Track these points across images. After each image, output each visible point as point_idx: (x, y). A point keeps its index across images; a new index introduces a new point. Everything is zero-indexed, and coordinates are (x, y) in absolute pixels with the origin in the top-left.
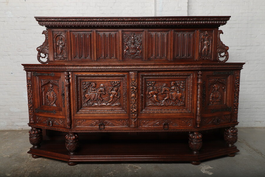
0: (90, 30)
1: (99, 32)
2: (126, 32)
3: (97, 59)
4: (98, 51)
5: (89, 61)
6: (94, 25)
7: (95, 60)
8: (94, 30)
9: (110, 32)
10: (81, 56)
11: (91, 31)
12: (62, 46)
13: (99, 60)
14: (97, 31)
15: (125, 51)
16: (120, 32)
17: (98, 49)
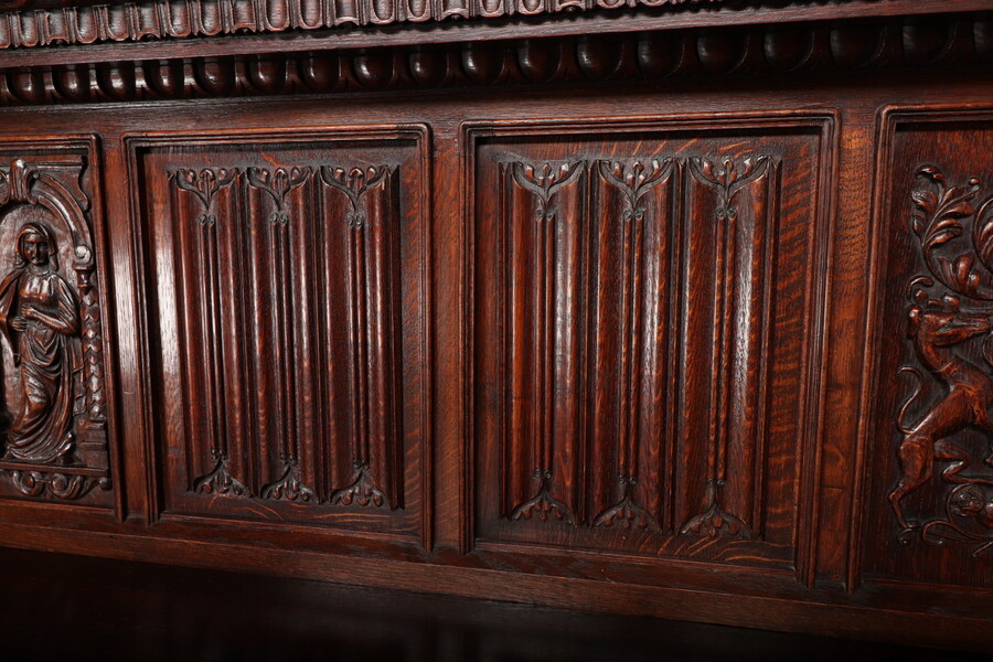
0: (385, 121)
1: (510, 155)
2: (957, 138)
3: (473, 527)
4: (490, 424)
5: (373, 549)
6: (439, 36)
7: (451, 534)
8: (448, 124)
9: (683, 150)
10: (272, 468)
11: (405, 138)
12: (56, 331)
13: (506, 549)
14: (480, 138)
15: (915, 431)
16: (856, 140)
17: (491, 392)
